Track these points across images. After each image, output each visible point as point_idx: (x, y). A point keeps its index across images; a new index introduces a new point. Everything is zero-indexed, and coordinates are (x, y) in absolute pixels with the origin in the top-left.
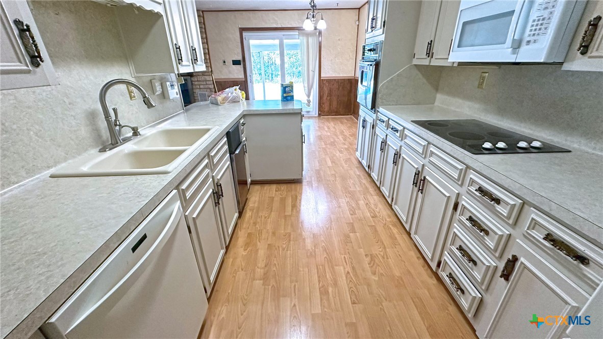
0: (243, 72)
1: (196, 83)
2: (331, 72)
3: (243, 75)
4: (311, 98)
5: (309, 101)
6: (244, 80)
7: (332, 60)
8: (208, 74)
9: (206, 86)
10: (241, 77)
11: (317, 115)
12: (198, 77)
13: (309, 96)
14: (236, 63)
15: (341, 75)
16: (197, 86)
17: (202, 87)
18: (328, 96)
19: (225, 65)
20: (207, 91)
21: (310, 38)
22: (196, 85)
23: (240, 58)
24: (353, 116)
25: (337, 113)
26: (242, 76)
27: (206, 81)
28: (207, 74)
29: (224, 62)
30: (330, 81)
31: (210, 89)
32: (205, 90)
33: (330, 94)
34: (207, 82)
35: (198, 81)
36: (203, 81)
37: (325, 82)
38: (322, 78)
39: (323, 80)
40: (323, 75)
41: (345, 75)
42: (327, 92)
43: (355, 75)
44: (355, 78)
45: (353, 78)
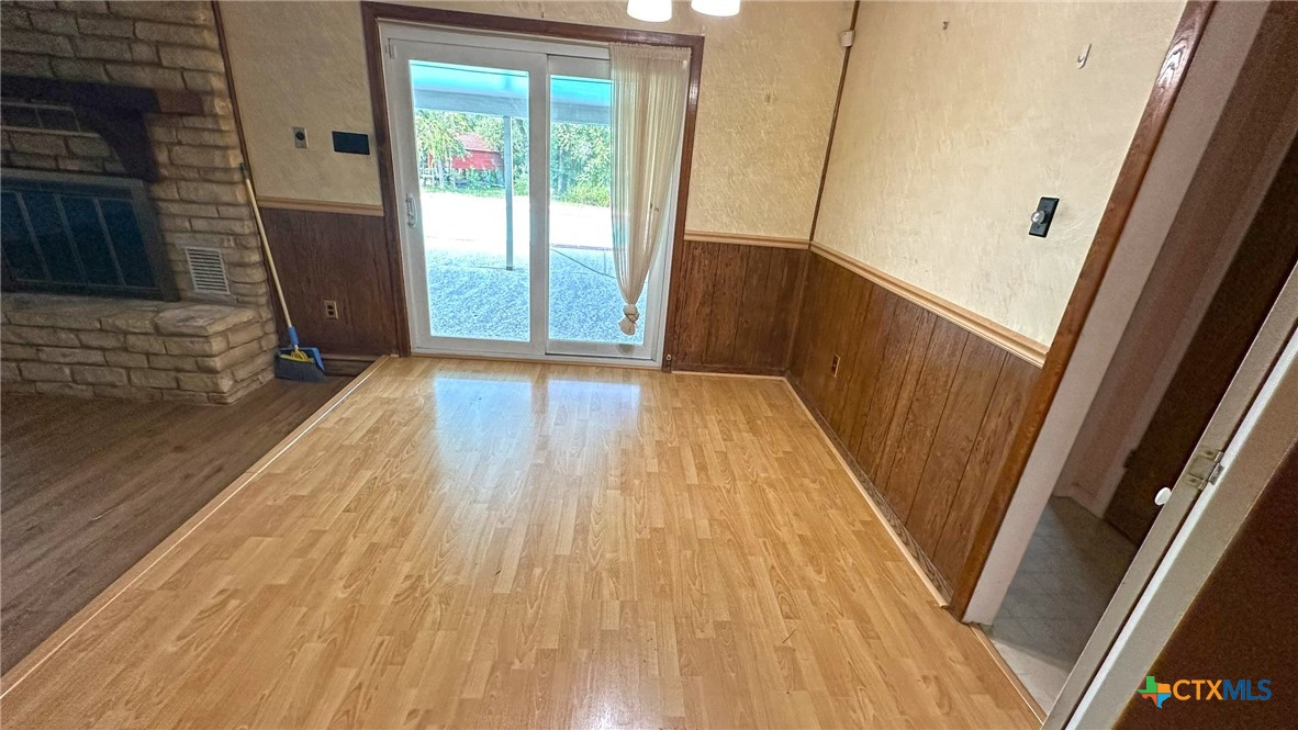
0: (377, 184)
1: (174, 208)
2: (725, 219)
3: (378, 193)
4: (641, 304)
5: (632, 317)
6: (381, 214)
7: (731, 174)
8: (225, 177)
9: (221, 225)
10: (369, 202)
11: (658, 363)
12: (183, 183)
13: (632, 296)
14: (347, 143)
15: (762, 233)
16: (179, 222)
17: (200, 224)
18: (702, 304)
19: (304, 146)
20: (221, 246)
21: (653, 78)
22: (174, 216)
23: (364, 125)
24: (789, 379)
25: (733, 364)
26: (371, 199)
27: (217, 203)
28: (219, 175)
29: (300, 136)
30: (717, 251)
31: (235, 235)
32: (216, 239)
33: (711, 297)
34: (223, 209)
35: (182, 201)
36: (206, 204)
37: (697, 252)
38: (686, 238)
39: (693, 245)
40: (693, 225)
41: (776, 235)
42: (700, 288)
43: (811, 239)
44: (813, 249)
45: (806, 247)
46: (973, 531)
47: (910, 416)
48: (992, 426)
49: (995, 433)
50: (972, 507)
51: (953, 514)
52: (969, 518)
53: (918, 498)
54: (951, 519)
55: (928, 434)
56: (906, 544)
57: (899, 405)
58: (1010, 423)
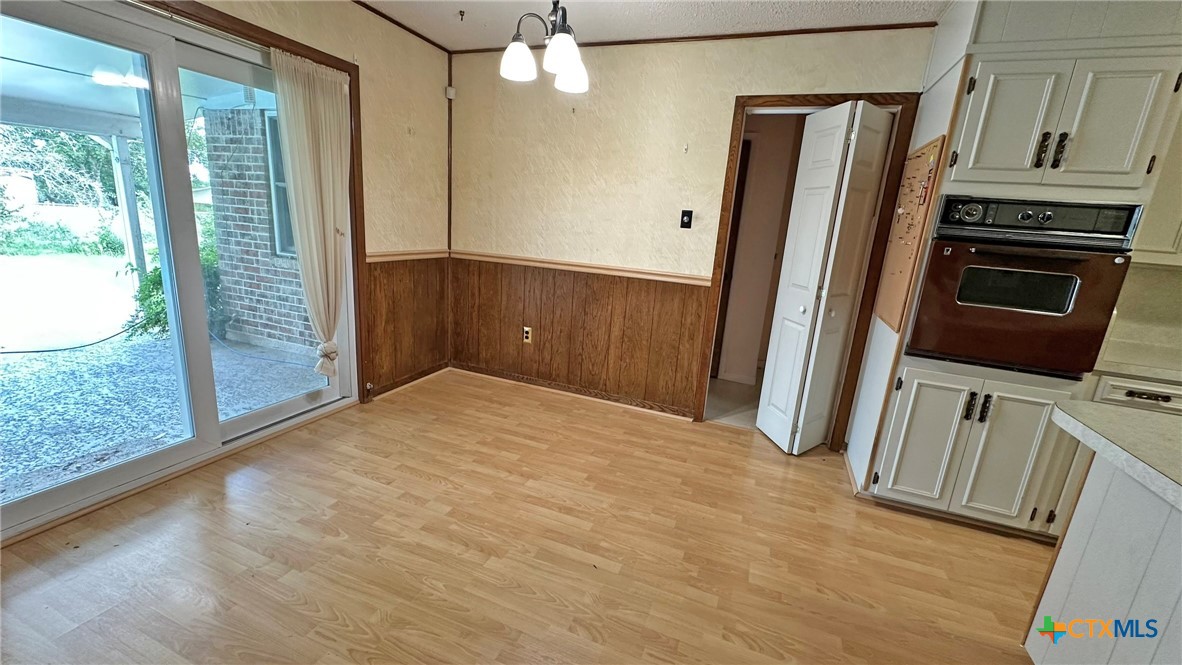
2: (394, 239)
7: (393, 197)
11: (355, 397)
15: (419, 248)
18: (387, 322)
24: (457, 366)
30: (391, 268)
33: (393, 314)
37: (376, 273)
38: (368, 260)
39: (372, 266)
40: (372, 247)
41: (428, 248)
42: (384, 308)
43: (449, 247)
44: (452, 256)
45: (447, 255)
46: (694, 375)
47: (626, 340)
48: (689, 320)
49: (691, 324)
50: (690, 364)
51: (679, 375)
52: (690, 370)
53: (650, 378)
54: (678, 378)
55: (644, 342)
56: (651, 408)
57: (613, 337)
58: (699, 316)
